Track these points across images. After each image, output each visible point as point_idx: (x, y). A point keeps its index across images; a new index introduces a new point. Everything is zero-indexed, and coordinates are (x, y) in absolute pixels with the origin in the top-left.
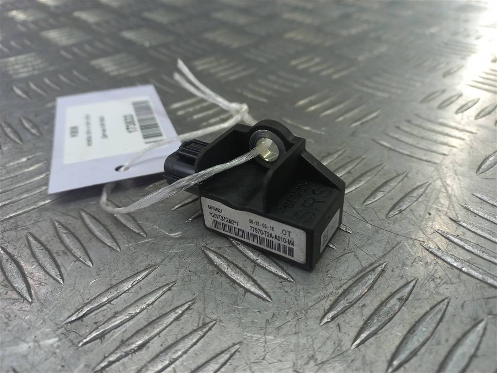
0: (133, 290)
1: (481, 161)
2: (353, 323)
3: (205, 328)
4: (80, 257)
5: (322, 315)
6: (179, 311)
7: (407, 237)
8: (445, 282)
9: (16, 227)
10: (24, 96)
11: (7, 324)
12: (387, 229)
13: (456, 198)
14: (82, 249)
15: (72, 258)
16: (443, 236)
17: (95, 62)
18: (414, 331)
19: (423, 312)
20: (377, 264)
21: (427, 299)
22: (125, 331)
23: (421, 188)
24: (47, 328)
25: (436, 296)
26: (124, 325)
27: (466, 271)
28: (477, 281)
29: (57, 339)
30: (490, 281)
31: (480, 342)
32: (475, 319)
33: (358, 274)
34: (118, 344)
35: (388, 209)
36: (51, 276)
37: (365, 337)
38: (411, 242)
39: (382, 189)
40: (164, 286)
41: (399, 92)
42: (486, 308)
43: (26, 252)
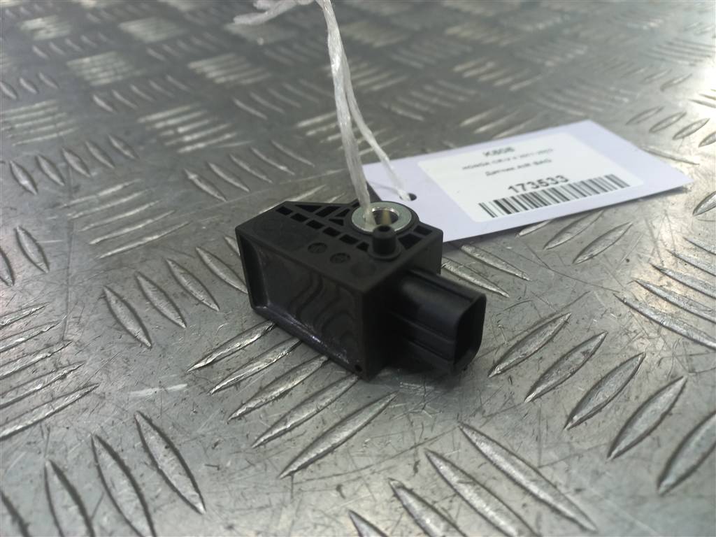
1: (702, 199)
2: (527, 376)
4: (203, 300)
5: (490, 367)
7: (598, 286)
8: (641, 337)
10: (109, 109)
12: (574, 276)
13: (664, 243)
14: (205, 291)
15: (193, 301)
16: (642, 286)
17: (194, 65)
18: (600, 387)
19: (611, 367)
20: (560, 315)
21: (618, 354)
22: (263, 379)
23: (620, 230)
24: (173, 373)
25: (628, 351)
26: (262, 372)
27: (667, 325)
28: (680, 337)
29: (185, 385)
30: (696, 336)
31: (676, 400)
32: (672, 377)
33: (535, 325)
34: (256, 391)
35: (576, 254)
36: (170, 320)
37: (542, 391)
38: (602, 292)
39: (570, 230)
41: (600, 110)
42: (688, 365)
43: (137, 293)
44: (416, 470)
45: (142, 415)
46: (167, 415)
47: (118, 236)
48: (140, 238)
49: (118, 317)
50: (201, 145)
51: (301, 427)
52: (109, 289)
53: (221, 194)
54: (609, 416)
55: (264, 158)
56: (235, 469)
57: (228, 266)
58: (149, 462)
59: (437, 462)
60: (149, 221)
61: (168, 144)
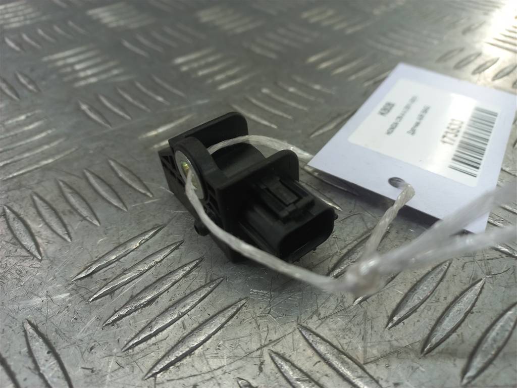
0: (141, 248)
3: (213, 284)
4: (87, 217)
6: (187, 268)
9: (19, 187)
10: (17, 49)
11: (19, 280)
14: (88, 209)
15: (78, 218)
17: (91, 12)
18: (415, 290)
19: (424, 272)
22: (134, 288)
24: (57, 284)
26: (133, 281)
29: (68, 294)
32: (473, 279)
33: (362, 235)
34: (128, 299)
36: (58, 235)
40: (172, 245)
41: (415, 50)
42: (486, 268)
43: (32, 211)
44: (261, 370)
45: (30, 323)
46: (52, 322)
47: (19, 160)
48: (38, 162)
49: (15, 232)
50: (93, 80)
51: (165, 332)
52: (9, 208)
53: (107, 122)
54: (423, 316)
55: (144, 90)
56: (106, 372)
57: (110, 186)
58: (32, 366)
59: (279, 361)
60: (46, 147)
61: (66, 79)
